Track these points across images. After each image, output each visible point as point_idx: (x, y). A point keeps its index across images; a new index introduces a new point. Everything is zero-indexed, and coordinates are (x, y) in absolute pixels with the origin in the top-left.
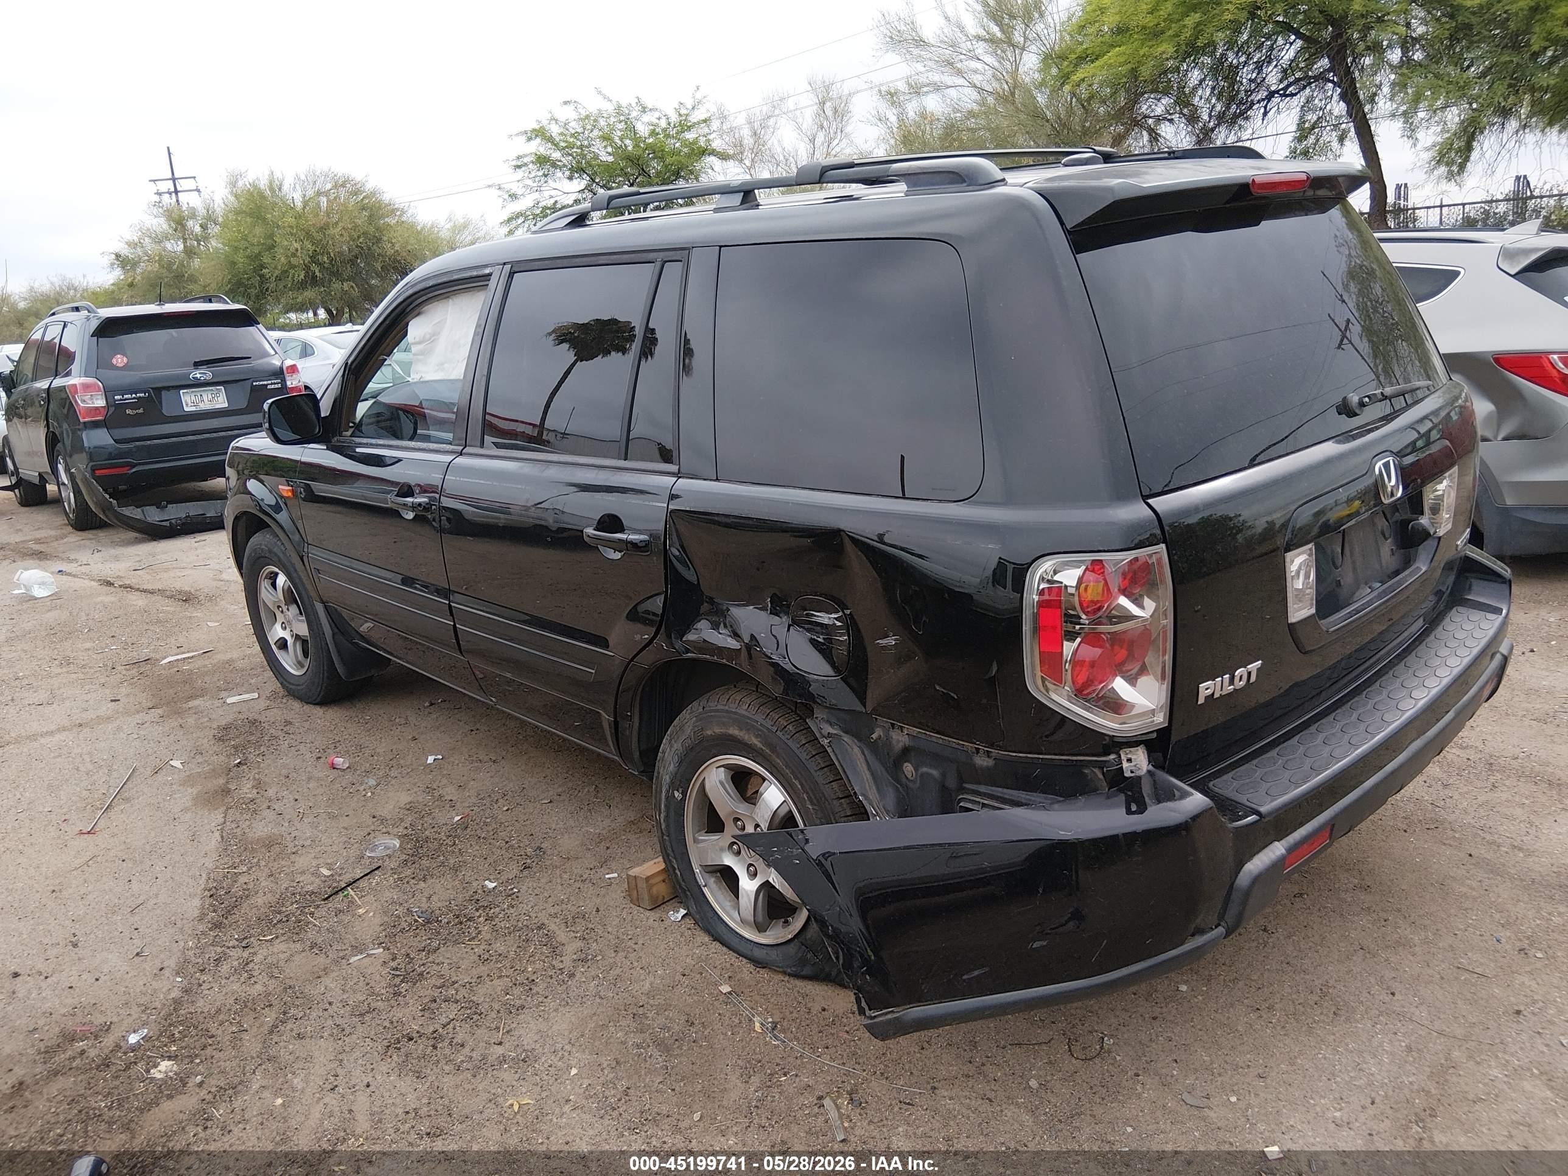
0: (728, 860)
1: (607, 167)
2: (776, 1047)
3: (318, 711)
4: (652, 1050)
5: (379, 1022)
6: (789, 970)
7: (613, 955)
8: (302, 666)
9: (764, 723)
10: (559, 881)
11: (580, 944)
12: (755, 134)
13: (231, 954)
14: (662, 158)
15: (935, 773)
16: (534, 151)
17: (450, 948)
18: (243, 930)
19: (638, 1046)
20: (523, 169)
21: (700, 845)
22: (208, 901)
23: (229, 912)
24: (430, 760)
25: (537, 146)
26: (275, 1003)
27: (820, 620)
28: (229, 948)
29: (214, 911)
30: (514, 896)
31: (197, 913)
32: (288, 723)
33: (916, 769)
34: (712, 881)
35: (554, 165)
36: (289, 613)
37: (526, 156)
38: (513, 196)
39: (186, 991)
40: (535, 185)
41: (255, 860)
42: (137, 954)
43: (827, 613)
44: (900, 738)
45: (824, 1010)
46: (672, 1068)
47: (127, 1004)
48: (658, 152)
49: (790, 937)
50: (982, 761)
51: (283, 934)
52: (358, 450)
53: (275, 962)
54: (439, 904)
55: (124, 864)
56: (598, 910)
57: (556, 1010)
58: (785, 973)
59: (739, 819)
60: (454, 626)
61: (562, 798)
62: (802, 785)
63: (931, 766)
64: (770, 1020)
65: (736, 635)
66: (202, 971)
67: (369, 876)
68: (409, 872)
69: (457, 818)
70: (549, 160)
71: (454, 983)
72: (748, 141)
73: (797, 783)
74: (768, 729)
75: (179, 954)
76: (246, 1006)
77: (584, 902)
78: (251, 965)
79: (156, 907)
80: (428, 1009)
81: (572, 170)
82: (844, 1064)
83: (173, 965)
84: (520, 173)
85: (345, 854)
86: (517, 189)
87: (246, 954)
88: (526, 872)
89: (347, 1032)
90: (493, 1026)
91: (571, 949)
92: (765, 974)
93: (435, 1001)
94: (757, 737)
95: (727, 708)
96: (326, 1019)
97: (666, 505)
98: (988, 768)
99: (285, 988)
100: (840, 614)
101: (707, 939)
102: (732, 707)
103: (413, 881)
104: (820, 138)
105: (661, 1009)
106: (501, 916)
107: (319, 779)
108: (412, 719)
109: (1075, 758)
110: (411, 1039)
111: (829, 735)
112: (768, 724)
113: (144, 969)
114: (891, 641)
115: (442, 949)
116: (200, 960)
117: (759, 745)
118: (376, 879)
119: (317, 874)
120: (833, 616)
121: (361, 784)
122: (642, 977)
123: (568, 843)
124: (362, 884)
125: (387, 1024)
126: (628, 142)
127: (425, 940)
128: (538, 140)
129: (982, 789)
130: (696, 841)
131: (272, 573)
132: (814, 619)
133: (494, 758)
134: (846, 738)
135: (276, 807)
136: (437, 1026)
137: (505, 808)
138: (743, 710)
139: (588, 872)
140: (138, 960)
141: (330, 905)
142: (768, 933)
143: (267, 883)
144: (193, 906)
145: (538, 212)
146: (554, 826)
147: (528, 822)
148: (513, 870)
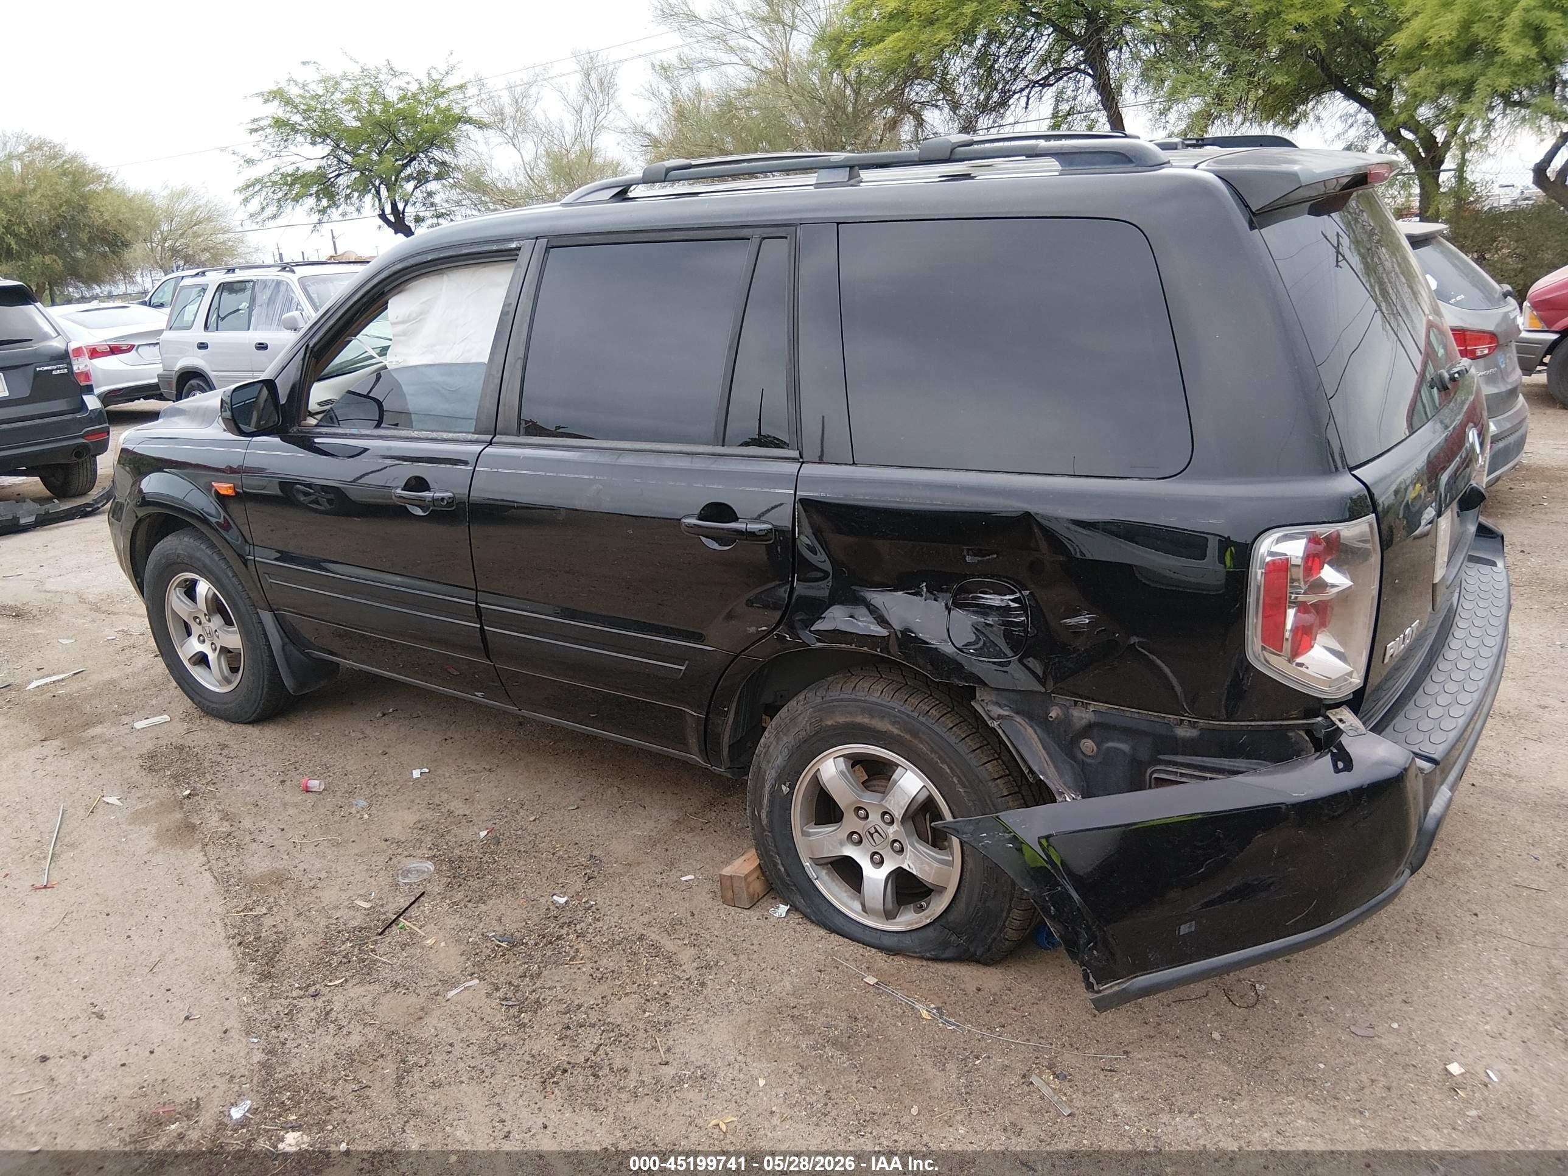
0: (850, 851)
1: (352, 133)
2: (953, 1031)
3: (253, 731)
4: (830, 1051)
5: (518, 1058)
6: (928, 955)
7: (735, 959)
8: (228, 681)
9: (902, 709)
10: (632, 888)
11: (692, 951)
12: (517, 102)
13: (302, 1005)
14: (414, 124)
15: (1124, 747)
16: (271, 114)
17: (553, 970)
18: (301, 978)
19: (815, 1049)
20: (260, 132)
21: (811, 838)
22: (239, 950)
23: (271, 961)
24: (416, 774)
25: (275, 109)
26: (385, 1051)
27: (989, 602)
28: (294, 998)
29: (252, 960)
30: (594, 909)
31: (233, 965)
32: (224, 746)
33: (1098, 745)
34: (823, 873)
35: (294, 129)
36: (211, 624)
37: (263, 119)
38: (250, 162)
39: (271, 1052)
40: (275, 149)
41: (271, 900)
42: (187, 1018)
43: (1000, 594)
44: (1082, 715)
45: (979, 990)
46: (861, 1065)
47: (204, 1075)
48: (409, 118)
49: (928, 921)
50: (1184, 732)
51: (352, 977)
52: (316, 440)
53: (360, 1008)
54: (515, 926)
55: (111, 919)
56: (693, 915)
57: (707, 1022)
58: (922, 958)
59: (861, 808)
60: (482, 629)
61: (588, 803)
62: (951, 769)
63: (1119, 740)
64: (933, 1006)
65: (882, 621)
66: (276, 1028)
67: (416, 905)
68: (460, 895)
69: (483, 834)
70: (288, 125)
71: (579, 1006)
72: (509, 111)
73: (945, 767)
74: (908, 716)
75: (237, 1012)
76: (353, 1060)
77: (673, 907)
78: (333, 1016)
79: (178, 962)
80: (566, 1034)
81: (314, 133)
82: (1028, 1040)
83: (237, 1025)
84: (256, 136)
85: (374, 883)
86: (254, 154)
87: (319, 1003)
88: (592, 883)
89: (488, 1072)
90: (648, 1045)
91: (686, 955)
92: (900, 962)
93: (569, 1028)
94: (893, 723)
95: (853, 696)
96: (455, 1063)
97: (792, 492)
98: (1192, 739)
99: (387, 1035)
100: (1018, 595)
101: (822, 932)
102: (861, 695)
103: (470, 905)
104: (587, 110)
105: (818, 1007)
106: (590, 931)
107: (296, 805)
108: (369, 731)
109: (1285, 723)
110: (565, 1071)
111: (1000, 717)
112: (907, 709)
113: (204, 1033)
114: (1085, 620)
115: (545, 973)
116: (266, 1016)
117: (896, 732)
118: (426, 906)
119: (352, 907)
120: (1008, 597)
121: (351, 805)
122: (778, 978)
123: (621, 848)
124: (414, 912)
125: (527, 1058)
126: (376, 107)
127: (521, 965)
128: (276, 103)
129: (1180, 759)
130: (805, 834)
131: (186, 580)
132: (982, 602)
133: (487, 767)
134: (1018, 719)
135: (262, 839)
136: (586, 1053)
137: (532, 819)
138: (875, 697)
139: (660, 877)
140: (187, 1023)
141: (388, 939)
142: (898, 920)
143: (300, 924)
144: (225, 957)
145: (278, 178)
146: (596, 833)
147: (564, 831)
148: (579, 885)
